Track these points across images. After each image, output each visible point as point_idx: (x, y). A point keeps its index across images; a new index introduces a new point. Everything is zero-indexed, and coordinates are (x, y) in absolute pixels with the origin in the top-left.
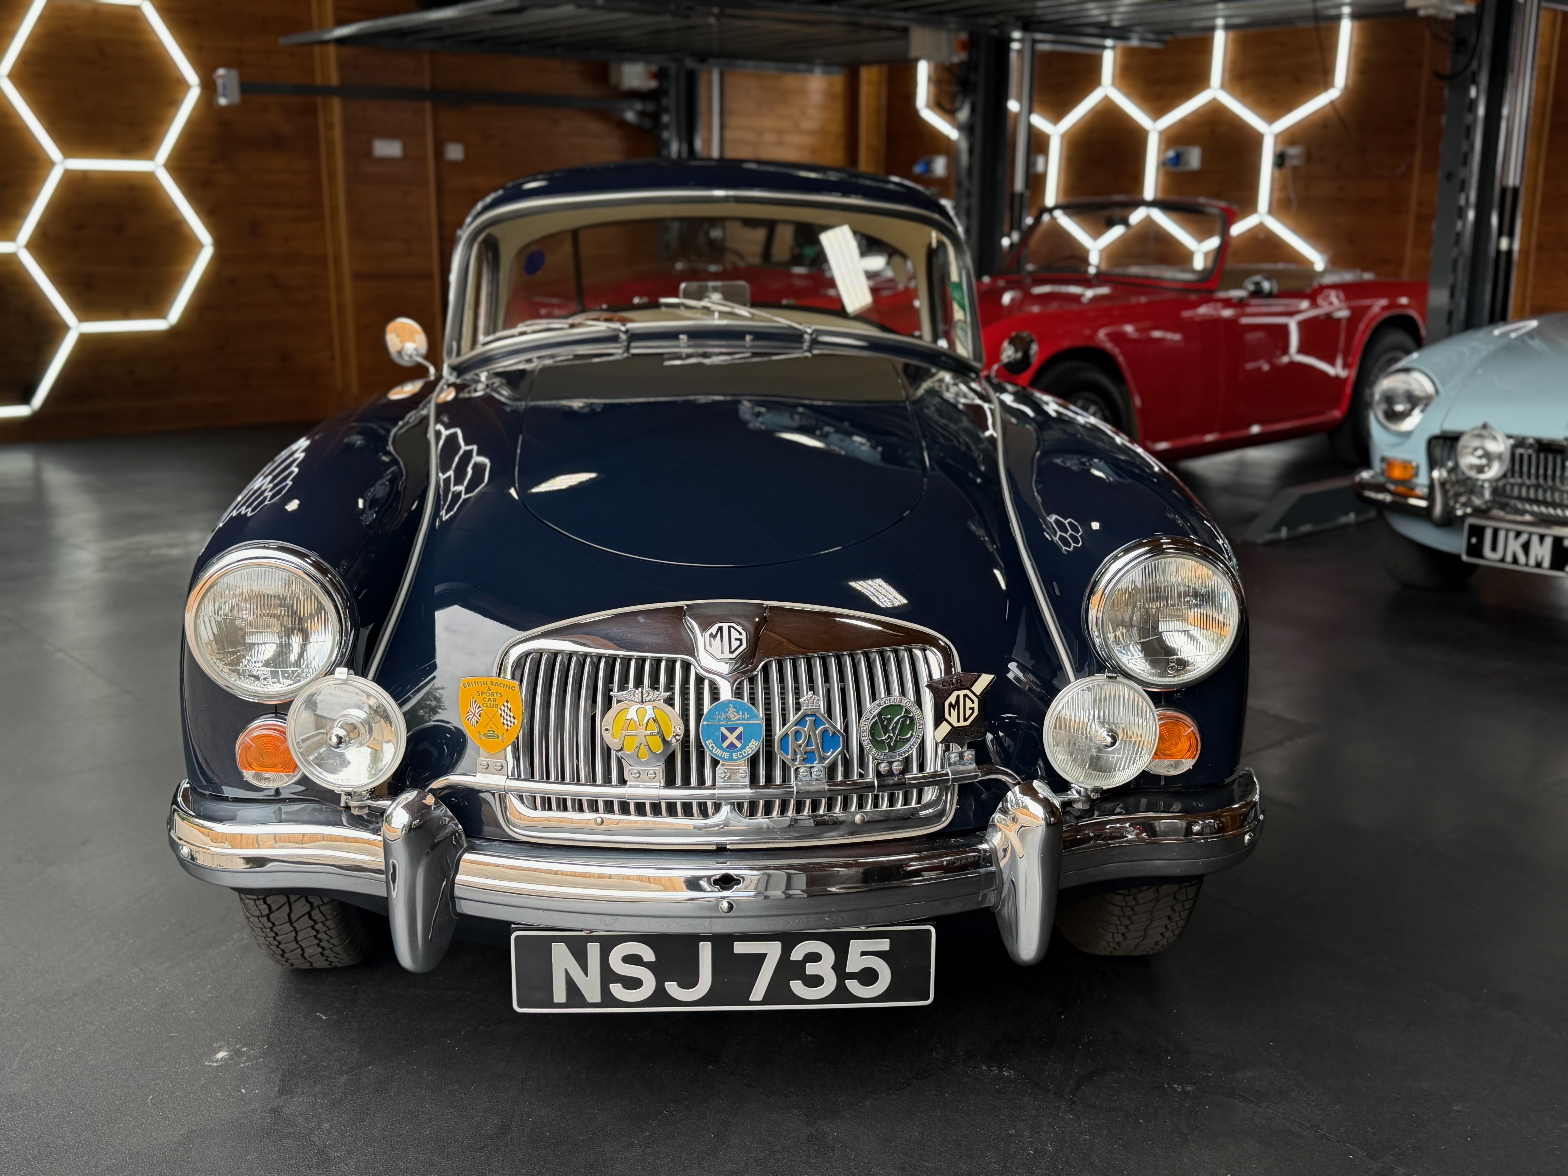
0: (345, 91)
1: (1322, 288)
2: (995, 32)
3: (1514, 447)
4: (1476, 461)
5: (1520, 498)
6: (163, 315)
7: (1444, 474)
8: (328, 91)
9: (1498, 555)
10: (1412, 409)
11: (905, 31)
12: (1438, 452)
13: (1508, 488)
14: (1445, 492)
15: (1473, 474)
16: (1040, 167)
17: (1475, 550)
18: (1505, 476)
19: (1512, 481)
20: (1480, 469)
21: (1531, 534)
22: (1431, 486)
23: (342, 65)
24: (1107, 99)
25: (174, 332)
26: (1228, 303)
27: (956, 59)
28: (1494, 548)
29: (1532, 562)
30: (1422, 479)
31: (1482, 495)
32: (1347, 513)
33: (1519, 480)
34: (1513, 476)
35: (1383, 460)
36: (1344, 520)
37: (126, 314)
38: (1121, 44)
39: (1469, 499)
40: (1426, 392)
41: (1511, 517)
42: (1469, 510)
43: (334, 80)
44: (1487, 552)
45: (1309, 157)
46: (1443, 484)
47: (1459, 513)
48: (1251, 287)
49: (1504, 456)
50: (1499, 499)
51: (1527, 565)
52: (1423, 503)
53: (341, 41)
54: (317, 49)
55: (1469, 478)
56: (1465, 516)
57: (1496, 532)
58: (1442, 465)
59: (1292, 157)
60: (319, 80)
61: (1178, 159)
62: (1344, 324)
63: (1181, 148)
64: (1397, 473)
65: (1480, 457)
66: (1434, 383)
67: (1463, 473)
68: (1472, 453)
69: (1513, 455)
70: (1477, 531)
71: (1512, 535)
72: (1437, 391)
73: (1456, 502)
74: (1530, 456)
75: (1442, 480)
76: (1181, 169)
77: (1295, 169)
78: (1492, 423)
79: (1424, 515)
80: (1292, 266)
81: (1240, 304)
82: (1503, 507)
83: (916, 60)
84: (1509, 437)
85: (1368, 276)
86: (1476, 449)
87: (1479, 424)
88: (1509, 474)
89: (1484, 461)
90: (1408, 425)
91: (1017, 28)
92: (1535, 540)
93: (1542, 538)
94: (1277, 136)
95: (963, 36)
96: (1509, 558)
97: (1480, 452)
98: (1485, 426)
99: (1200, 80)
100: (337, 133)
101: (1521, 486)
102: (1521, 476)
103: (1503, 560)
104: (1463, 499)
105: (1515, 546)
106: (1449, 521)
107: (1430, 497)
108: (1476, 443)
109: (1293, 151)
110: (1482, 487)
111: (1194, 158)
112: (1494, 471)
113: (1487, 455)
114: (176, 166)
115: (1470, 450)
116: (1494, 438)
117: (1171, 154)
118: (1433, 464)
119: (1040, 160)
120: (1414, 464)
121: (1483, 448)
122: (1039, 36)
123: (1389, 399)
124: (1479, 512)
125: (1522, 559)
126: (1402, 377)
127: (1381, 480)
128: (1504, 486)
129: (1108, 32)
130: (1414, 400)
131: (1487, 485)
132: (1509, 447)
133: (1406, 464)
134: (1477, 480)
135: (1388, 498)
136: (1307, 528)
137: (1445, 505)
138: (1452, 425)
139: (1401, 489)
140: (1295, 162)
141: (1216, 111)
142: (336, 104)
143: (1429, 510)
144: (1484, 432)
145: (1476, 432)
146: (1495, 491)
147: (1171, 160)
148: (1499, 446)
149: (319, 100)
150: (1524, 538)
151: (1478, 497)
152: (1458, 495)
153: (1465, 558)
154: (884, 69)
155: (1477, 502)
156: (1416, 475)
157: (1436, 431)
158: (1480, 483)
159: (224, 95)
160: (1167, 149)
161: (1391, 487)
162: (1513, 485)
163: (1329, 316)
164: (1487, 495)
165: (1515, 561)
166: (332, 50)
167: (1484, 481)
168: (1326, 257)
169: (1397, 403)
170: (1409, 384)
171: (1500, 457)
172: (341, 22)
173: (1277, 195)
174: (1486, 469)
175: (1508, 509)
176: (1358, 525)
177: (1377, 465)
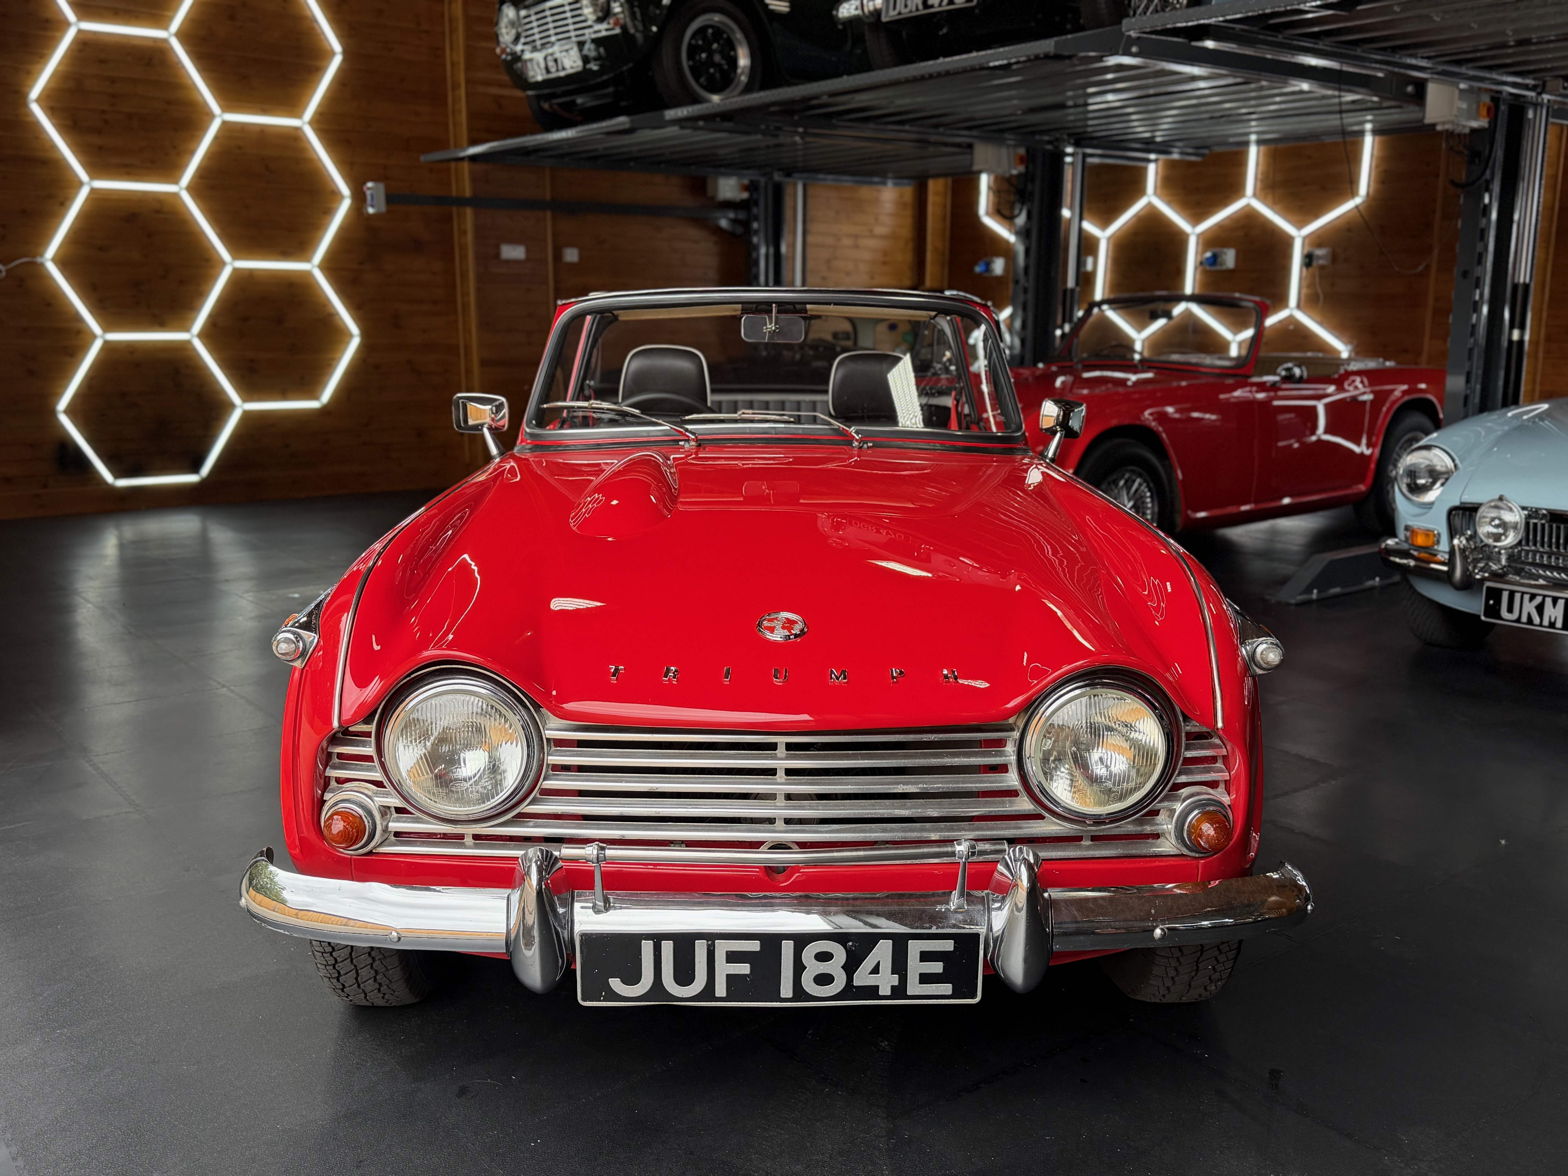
0: (476, 202)
1: (1348, 374)
2: (1049, 147)
3: (1528, 517)
4: (1495, 530)
5: (1534, 564)
6: (316, 397)
7: (1464, 542)
8: (462, 202)
9: (1515, 616)
10: (1434, 483)
11: (970, 146)
12: (1457, 522)
13: (1523, 554)
14: (1464, 558)
15: (1490, 541)
16: (1089, 267)
17: (1493, 611)
18: (1520, 543)
19: (1527, 548)
20: (1497, 538)
21: (1545, 596)
22: (1452, 552)
23: (474, 180)
24: (1150, 205)
25: (324, 412)
26: (1262, 387)
27: (1014, 172)
28: (1510, 610)
29: (1546, 622)
30: (1444, 546)
31: (1499, 561)
32: (1374, 578)
33: (1533, 548)
34: (1527, 544)
35: (1407, 528)
36: (1370, 583)
37: (284, 396)
38: (1162, 157)
39: (1487, 564)
40: (1447, 467)
41: (1526, 581)
42: (1486, 575)
43: (468, 193)
44: (1504, 613)
45: (1334, 258)
46: (1463, 551)
47: (1478, 577)
48: (1283, 373)
49: (1519, 526)
50: (1513, 565)
51: (1541, 625)
52: (1445, 568)
53: (473, 158)
54: (453, 165)
55: (1486, 545)
56: (1483, 580)
57: (1512, 594)
58: (1463, 534)
59: (1319, 257)
60: (454, 193)
61: (1215, 259)
62: (1368, 407)
63: (1217, 250)
64: (1420, 541)
65: (1497, 526)
66: (1453, 460)
67: (1482, 541)
68: (1490, 523)
69: (1527, 524)
70: (1494, 594)
71: (1527, 597)
72: (1456, 466)
73: (1475, 567)
74: (1543, 525)
75: (1462, 546)
76: (1218, 268)
77: (1322, 268)
78: (1507, 495)
79: (1446, 578)
80: (1320, 355)
81: (1274, 387)
82: (1518, 572)
83: (980, 172)
84: (1524, 508)
85: (1388, 364)
86: (1493, 519)
87: (1497, 497)
88: (1523, 543)
89: (1501, 531)
90: (1431, 496)
91: (1070, 144)
92: (1549, 601)
93: (1555, 600)
94: (1305, 238)
95: (1022, 151)
96: (1524, 619)
97: (1497, 522)
98: (1501, 499)
99: (1234, 189)
100: (470, 238)
101: (1535, 553)
102: (1535, 544)
103: (1518, 620)
104: (1481, 565)
105: (1530, 607)
106: (1468, 585)
107: (1451, 563)
108: (1494, 513)
109: (1320, 252)
110: (1499, 553)
111: (1230, 258)
112: (1510, 539)
113: (1504, 525)
114: (330, 266)
115: (1488, 520)
116: (1511, 510)
117: (1208, 254)
118: (1453, 533)
119: (1090, 261)
120: (1436, 532)
121: (1500, 519)
122: (1089, 151)
123: (1412, 473)
124: (1496, 576)
125: (1536, 619)
126: (1424, 453)
127: (1405, 546)
128: (1520, 552)
129: (1151, 147)
130: (1434, 475)
131: (1503, 551)
132: (1523, 516)
133: (1428, 533)
134: (1495, 547)
135: (1412, 563)
136: (1336, 590)
137: (1465, 570)
138: (1470, 498)
139: (1423, 555)
140: (1321, 262)
141: (1249, 218)
142: (469, 212)
143: (1450, 574)
144: (1500, 504)
145: (1493, 504)
146: (1510, 558)
147: (1207, 259)
148: (1513, 517)
149: (455, 209)
150: (1539, 599)
151: (1495, 564)
152: (1476, 561)
153: (1483, 618)
154: (950, 180)
155: (1494, 567)
156: (1438, 542)
157: (1457, 503)
158: (1497, 550)
159: (372, 206)
160: (1204, 251)
161: (1415, 553)
162: (1527, 552)
163: (1354, 399)
164: (1504, 562)
165: (1530, 621)
166: (466, 165)
167: (1501, 548)
168: (1350, 347)
169: (1420, 478)
170: (1431, 461)
171: (1515, 527)
172: (474, 142)
173: (1305, 291)
174: (1503, 537)
175: (1523, 574)
176: (1383, 588)
177: (1402, 533)
